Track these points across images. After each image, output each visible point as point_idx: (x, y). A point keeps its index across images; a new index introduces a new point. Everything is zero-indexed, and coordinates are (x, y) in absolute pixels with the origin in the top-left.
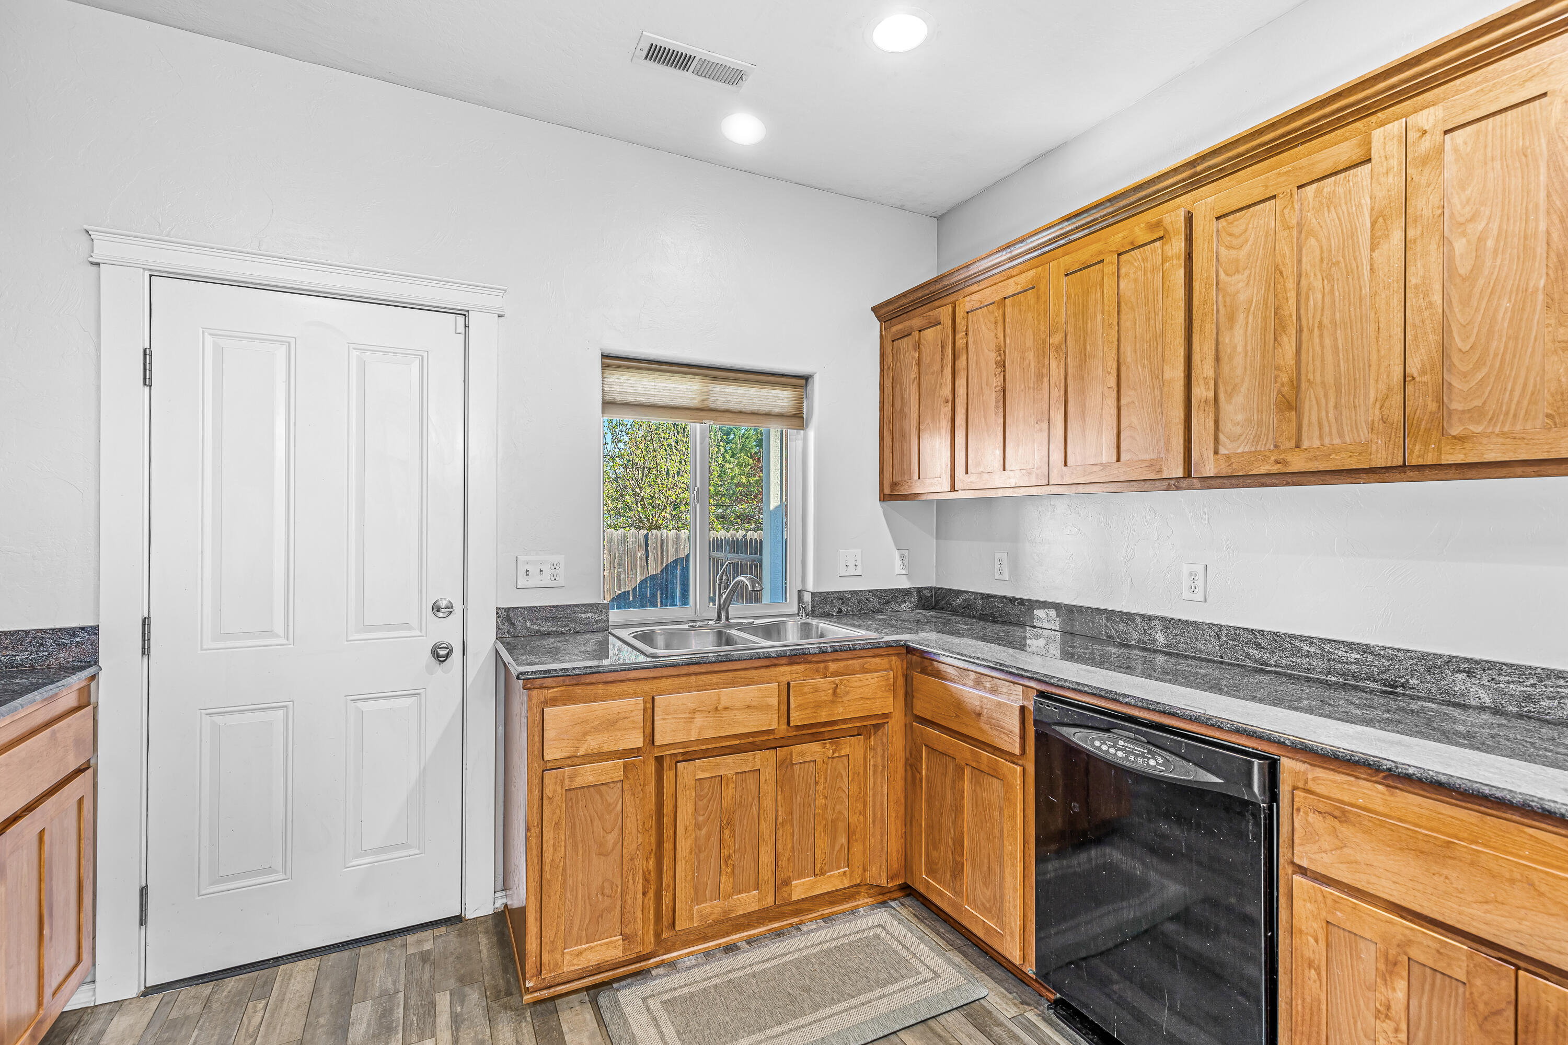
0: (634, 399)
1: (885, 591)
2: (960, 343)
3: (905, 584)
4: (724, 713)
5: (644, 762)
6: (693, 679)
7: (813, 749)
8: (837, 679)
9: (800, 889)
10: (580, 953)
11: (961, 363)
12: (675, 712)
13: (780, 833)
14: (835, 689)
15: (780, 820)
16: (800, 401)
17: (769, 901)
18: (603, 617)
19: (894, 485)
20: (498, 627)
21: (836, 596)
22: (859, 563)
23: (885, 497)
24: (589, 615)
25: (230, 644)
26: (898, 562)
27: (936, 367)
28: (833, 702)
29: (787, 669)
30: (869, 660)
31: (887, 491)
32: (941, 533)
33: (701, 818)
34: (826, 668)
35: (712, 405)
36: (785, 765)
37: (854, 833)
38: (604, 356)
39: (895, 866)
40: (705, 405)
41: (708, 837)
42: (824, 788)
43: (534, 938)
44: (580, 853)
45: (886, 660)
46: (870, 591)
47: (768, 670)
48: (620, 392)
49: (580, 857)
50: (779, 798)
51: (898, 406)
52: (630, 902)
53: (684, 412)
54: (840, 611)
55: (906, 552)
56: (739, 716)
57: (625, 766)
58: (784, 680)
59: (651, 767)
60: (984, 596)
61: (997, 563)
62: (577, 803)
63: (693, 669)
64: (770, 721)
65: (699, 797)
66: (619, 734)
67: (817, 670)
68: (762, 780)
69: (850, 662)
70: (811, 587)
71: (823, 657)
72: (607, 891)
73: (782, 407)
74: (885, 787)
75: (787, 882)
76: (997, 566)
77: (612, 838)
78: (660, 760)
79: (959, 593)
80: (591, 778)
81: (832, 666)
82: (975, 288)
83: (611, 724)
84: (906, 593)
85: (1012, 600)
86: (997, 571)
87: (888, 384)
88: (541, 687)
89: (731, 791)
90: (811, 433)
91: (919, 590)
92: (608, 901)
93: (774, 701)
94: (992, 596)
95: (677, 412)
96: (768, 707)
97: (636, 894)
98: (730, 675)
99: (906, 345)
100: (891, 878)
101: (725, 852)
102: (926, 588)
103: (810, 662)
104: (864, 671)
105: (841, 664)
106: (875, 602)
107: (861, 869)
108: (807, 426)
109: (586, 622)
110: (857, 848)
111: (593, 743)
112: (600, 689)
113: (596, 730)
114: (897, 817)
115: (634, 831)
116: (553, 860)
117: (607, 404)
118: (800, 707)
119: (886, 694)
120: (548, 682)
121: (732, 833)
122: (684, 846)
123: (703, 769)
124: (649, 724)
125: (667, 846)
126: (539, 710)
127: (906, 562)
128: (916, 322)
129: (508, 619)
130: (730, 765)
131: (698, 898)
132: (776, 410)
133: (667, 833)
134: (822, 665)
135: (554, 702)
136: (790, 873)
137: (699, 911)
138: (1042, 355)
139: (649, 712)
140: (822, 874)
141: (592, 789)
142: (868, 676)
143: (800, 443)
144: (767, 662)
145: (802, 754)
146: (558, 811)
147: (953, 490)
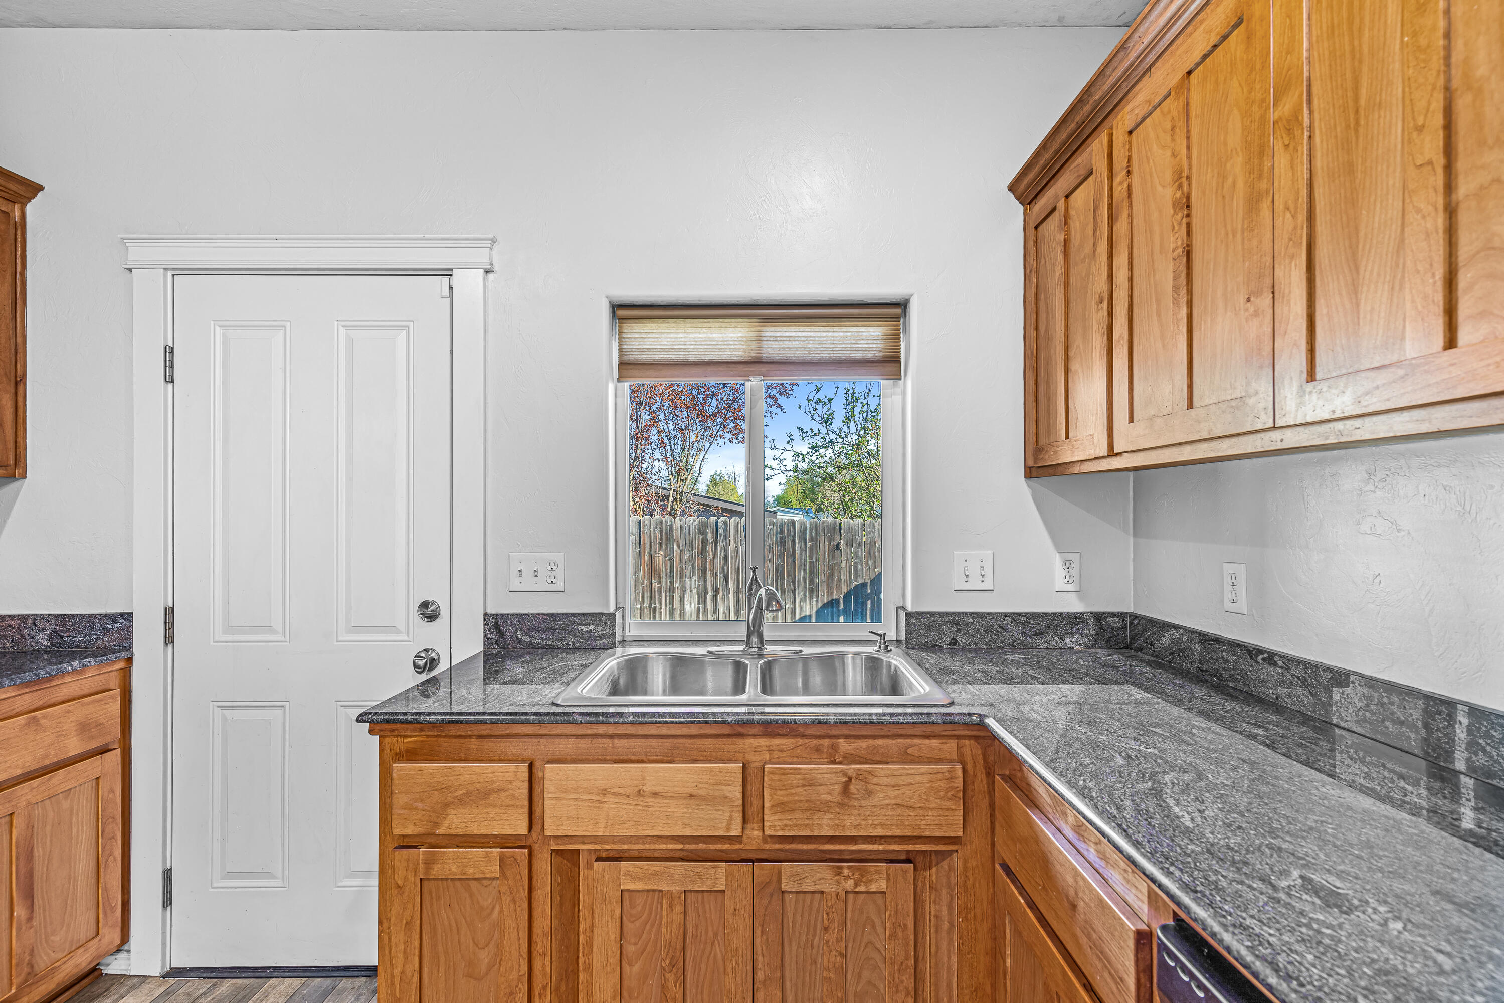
0: (657, 357)
1: (1034, 615)
2: (1120, 191)
3: (1074, 606)
4: (652, 801)
5: (527, 857)
7: (818, 875)
8: (852, 768)
11: (1121, 227)
12: (575, 790)
13: (761, 997)
14: (847, 784)
15: (760, 976)
18: (608, 631)
19: (1042, 450)
20: (485, 635)
21: (946, 619)
22: (988, 572)
23: (1031, 473)
24: (591, 627)
25: (237, 637)
26: (1059, 572)
27: (1088, 249)
28: (841, 805)
29: (763, 742)
30: (917, 741)
31: (1033, 462)
32: (1142, 527)
34: (834, 748)
35: (765, 356)
36: (767, 892)
40: (753, 356)
41: (643, 977)
42: (841, 938)
44: (442, 969)
45: (952, 744)
46: (1006, 615)
47: (730, 740)
48: (641, 350)
50: (758, 941)
53: (726, 368)
54: (954, 642)
55: (1075, 557)
56: (675, 809)
57: (501, 859)
58: (759, 759)
59: (544, 865)
60: (1206, 639)
61: (1228, 581)
62: (438, 898)
64: (729, 820)
65: (626, 918)
66: (493, 811)
67: (818, 750)
68: (729, 909)
69: (880, 742)
70: (909, 604)
71: (823, 730)
73: (866, 349)
74: (954, 959)
76: (1227, 587)
77: (484, 957)
79: (1166, 626)
80: (455, 869)
81: (844, 747)
82: (1144, 83)
83: (480, 796)
84: (1073, 621)
85: (1253, 652)
86: (1228, 596)
88: (394, 735)
89: (677, 916)
90: (909, 383)
91: (1098, 617)
93: (734, 792)
94: (1217, 640)
95: (712, 368)
96: (725, 799)
98: (668, 743)
99: (1051, 229)
102: (1113, 615)
103: (803, 736)
104: (906, 758)
105: (863, 744)
106: (1016, 631)
108: (906, 372)
109: (586, 636)
111: (455, 821)
113: (463, 802)
116: (403, 972)
117: (627, 366)
118: (784, 807)
119: (946, 804)
120: (400, 728)
121: (680, 980)
123: (634, 878)
124: (534, 806)
127: (1075, 572)
128: (1062, 183)
129: (497, 626)
132: (858, 355)
134: (826, 742)
139: (541, 784)
141: (458, 883)
142: (912, 768)
143: (898, 399)
144: (726, 730)
145: (797, 877)
146: (410, 906)
147: (1112, 453)
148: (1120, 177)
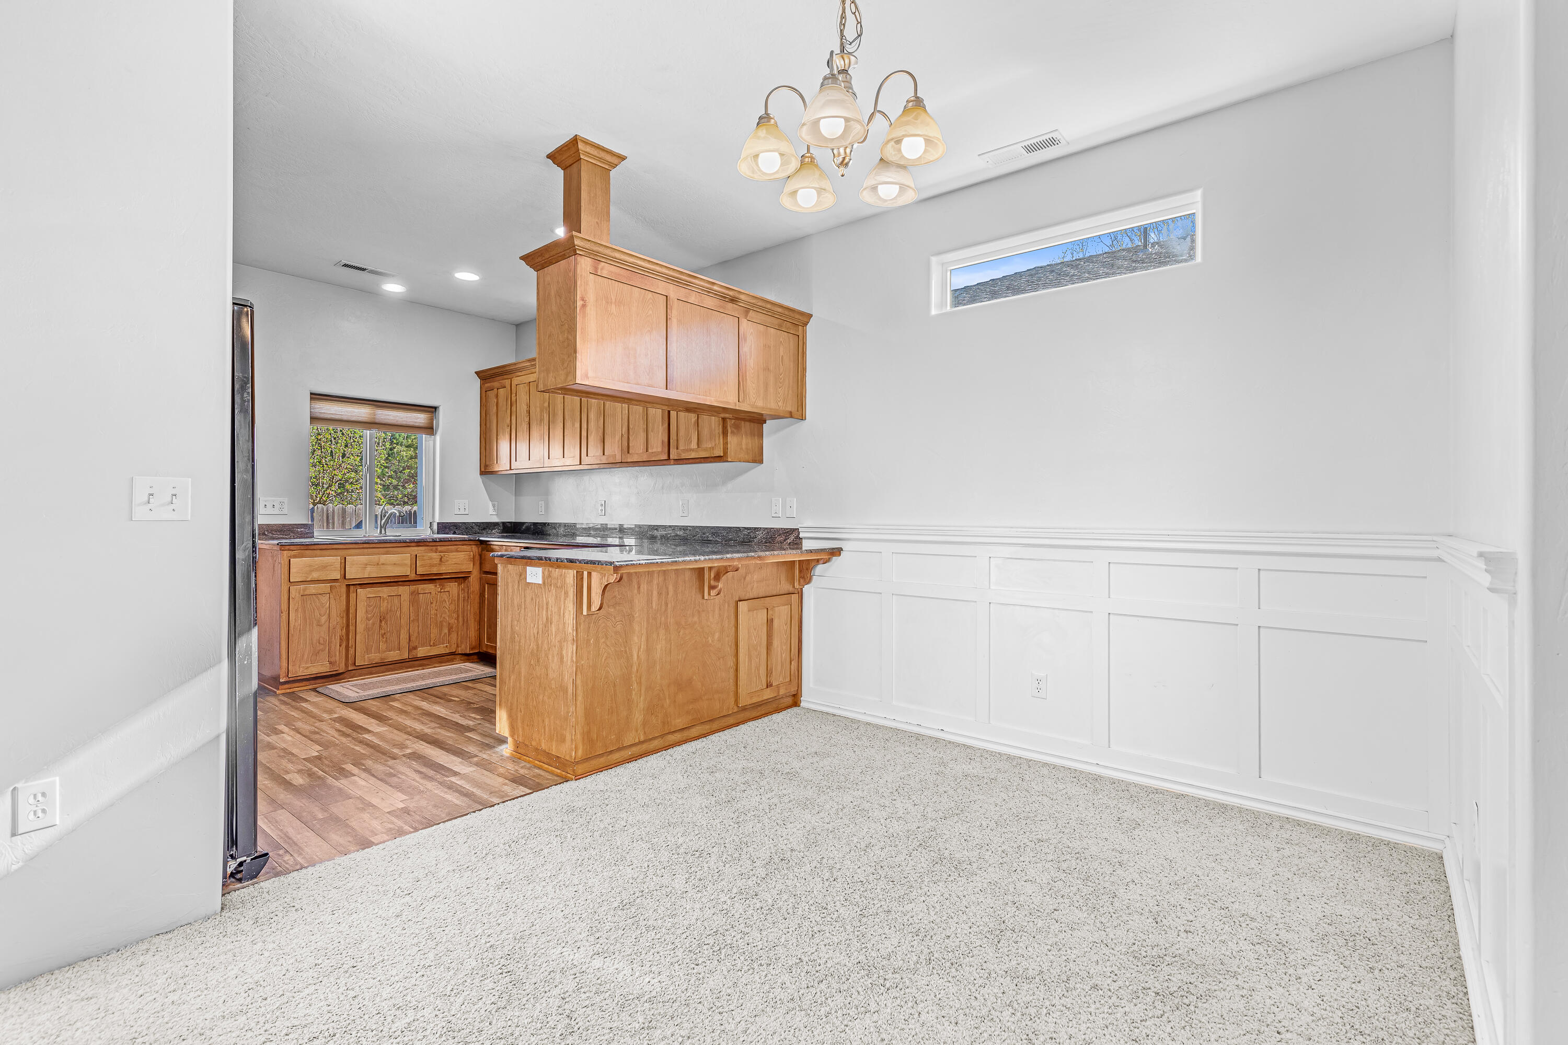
0: (329, 416)
1: (483, 522)
2: (514, 399)
3: (495, 519)
4: (382, 566)
5: (340, 586)
6: (366, 550)
7: (430, 587)
8: (442, 554)
9: (422, 652)
10: (308, 668)
11: (514, 408)
12: (357, 564)
13: (411, 625)
14: (441, 559)
15: (412, 619)
16: (432, 420)
17: (406, 656)
18: (310, 531)
19: (486, 466)
21: (452, 524)
22: (467, 508)
23: (482, 473)
24: (302, 530)
26: (491, 509)
27: (504, 408)
28: (440, 565)
29: (416, 548)
30: (460, 547)
31: (483, 470)
32: (518, 493)
33: (370, 615)
34: (436, 549)
35: (377, 421)
36: (415, 594)
37: (452, 628)
38: (311, 394)
39: (474, 643)
40: (372, 420)
41: (373, 624)
42: (436, 606)
43: (284, 660)
45: (470, 547)
46: (473, 523)
47: (406, 547)
48: (321, 413)
49: (308, 626)
50: (411, 609)
51: (488, 426)
52: (333, 647)
53: (358, 424)
55: (496, 503)
56: (389, 568)
57: (331, 587)
58: (414, 554)
59: (344, 589)
60: (535, 524)
61: (539, 506)
62: (307, 601)
63: (365, 546)
64: (406, 571)
65: (369, 606)
66: (328, 572)
67: (432, 550)
68: (402, 600)
69: (450, 547)
70: (437, 520)
71: (434, 544)
72: (322, 641)
73: (420, 423)
74: (469, 607)
75: (415, 648)
76: (539, 508)
77: (324, 619)
78: (348, 586)
79: (524, 523)
80: (314, 591)
81: (440, 548)
82: (519, 374)
83: (324, 567)
84: (496, 524)
86: (539, 511)
87: (484, 415)
88: (289, 550)
89: (385, 604)
90: (438, 438)
91: (504, 523)
92: (322, 647)
93: (408, 562)
94: (537, 523)
95: (355, 423)
96: (406, 565)
97: (336, 643)
98: (386, 549)
99: (492, 394)
100: (472, 649)
101: (383, 632)
102: (507, 521)
103: (428, 546)
104: (457, 551)
106: (476, 528)
107: (456, 645)
108: (436, 434)
109: (300, 533)
110: (454, 636)
111: (315, 575)
112: (318, 552)
113: (316, 570)
114: (475, 620)
115: (335, 616)
116: (294, 625)
117: (314, 419)
118: (422, 566)
119: (469, 562)
120: (292, 548)
121: (386, 624)
122: (360, 627)
123: (370, 592)
124: (343, 570)
125: (352, 628)
126: (288, 560)
127: (496, 508)
128: (496, 384)
130: (385, 591)
131: (368, 651)
132: (417, 424)
133: (352, 621)
134: (434, 548)
135: (295, 557)
136: (417, 644)
137: (368, 658)
138: (542, 411)
139: (343, 564)
140: (434, 646)
141: (314, 596)
142: (460, 553)
143: (431, 443)
144: (404, 544)
145: (423, 589)
146: (297, 604)
147: (511, 469)
148: (513, 395)
